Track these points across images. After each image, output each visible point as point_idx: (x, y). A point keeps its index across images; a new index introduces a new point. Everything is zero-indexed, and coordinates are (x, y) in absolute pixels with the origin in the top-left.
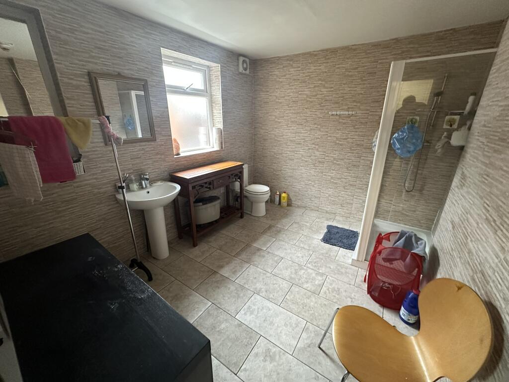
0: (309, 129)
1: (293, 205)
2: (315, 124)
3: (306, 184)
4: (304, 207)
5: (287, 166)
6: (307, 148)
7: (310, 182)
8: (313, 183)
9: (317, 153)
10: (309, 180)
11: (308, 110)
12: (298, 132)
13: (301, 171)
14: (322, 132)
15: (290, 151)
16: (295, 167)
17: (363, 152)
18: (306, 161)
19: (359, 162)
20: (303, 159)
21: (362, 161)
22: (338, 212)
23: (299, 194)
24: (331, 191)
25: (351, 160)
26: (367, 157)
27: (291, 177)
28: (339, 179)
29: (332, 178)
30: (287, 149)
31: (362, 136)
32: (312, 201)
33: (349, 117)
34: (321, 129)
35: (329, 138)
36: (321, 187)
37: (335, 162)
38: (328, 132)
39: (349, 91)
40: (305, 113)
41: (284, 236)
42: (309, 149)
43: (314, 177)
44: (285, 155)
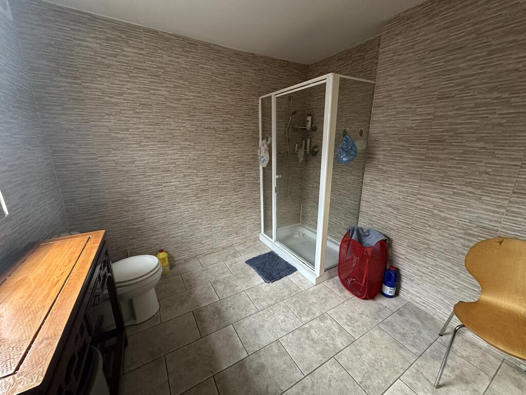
0: (178, 147)
1: (176, 263)
2: (186, 140)
3: (190, 226)
4: (195, 257)
5: (154, 208)
6: (181, 175)
7: (196, 221)
8: (200, 221)
9: (197, 180)
10: (194, 219)
11: (171, 120)
12: (162, 154)
13: (179, 211)
14: (198, 151)
15: (153, 185)
16: (167, 208)
17: (246, 169)
18: (184, 194)
19: (244, 180)
20: (179, 191)
21: (246, 179)
22: (235, 242)
23: (183, 243)
24: (223, 223)
25: (236, 180)
26: (250, 174)
27: (164, 223)
28: (228, 204)
29: (221, 206)
30: (148, 183)
31: (242, 152)
32: (203, 244)
33: (226, 131)
34: (196, 147)
35: (208, 158)
36: (210, 222)
37: (220, 186)
38: (205, 150)
39: (220, 100)
40: (167, 124)
41: (232, 311)
42: (185, 176)
43: (199, 212)
44: (145, 193)
